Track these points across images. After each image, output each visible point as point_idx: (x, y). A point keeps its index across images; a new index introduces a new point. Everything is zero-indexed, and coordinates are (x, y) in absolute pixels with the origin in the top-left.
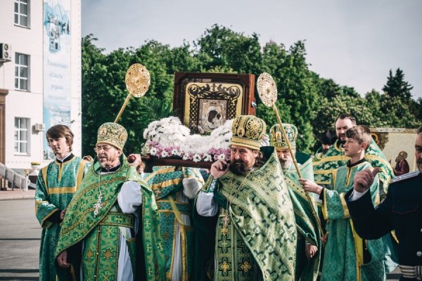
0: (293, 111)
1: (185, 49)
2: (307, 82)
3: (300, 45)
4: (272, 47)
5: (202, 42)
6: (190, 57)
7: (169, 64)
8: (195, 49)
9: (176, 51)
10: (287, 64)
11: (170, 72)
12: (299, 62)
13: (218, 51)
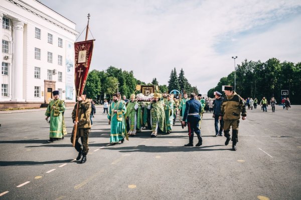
0: (130, 88)
1: (103, 72)
2: (133, 81)
3: (132, 72)
4: (125, 72)
5: (107, 70)
6: (104, 74)
7: (99, 76)
8: (106, 72)
9: (101, 72)
10: (128, 76)
11: (99, 77)
12: (131, 76)
13: (112, 72)
